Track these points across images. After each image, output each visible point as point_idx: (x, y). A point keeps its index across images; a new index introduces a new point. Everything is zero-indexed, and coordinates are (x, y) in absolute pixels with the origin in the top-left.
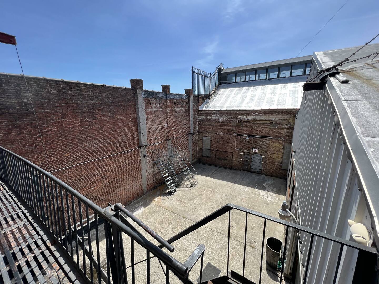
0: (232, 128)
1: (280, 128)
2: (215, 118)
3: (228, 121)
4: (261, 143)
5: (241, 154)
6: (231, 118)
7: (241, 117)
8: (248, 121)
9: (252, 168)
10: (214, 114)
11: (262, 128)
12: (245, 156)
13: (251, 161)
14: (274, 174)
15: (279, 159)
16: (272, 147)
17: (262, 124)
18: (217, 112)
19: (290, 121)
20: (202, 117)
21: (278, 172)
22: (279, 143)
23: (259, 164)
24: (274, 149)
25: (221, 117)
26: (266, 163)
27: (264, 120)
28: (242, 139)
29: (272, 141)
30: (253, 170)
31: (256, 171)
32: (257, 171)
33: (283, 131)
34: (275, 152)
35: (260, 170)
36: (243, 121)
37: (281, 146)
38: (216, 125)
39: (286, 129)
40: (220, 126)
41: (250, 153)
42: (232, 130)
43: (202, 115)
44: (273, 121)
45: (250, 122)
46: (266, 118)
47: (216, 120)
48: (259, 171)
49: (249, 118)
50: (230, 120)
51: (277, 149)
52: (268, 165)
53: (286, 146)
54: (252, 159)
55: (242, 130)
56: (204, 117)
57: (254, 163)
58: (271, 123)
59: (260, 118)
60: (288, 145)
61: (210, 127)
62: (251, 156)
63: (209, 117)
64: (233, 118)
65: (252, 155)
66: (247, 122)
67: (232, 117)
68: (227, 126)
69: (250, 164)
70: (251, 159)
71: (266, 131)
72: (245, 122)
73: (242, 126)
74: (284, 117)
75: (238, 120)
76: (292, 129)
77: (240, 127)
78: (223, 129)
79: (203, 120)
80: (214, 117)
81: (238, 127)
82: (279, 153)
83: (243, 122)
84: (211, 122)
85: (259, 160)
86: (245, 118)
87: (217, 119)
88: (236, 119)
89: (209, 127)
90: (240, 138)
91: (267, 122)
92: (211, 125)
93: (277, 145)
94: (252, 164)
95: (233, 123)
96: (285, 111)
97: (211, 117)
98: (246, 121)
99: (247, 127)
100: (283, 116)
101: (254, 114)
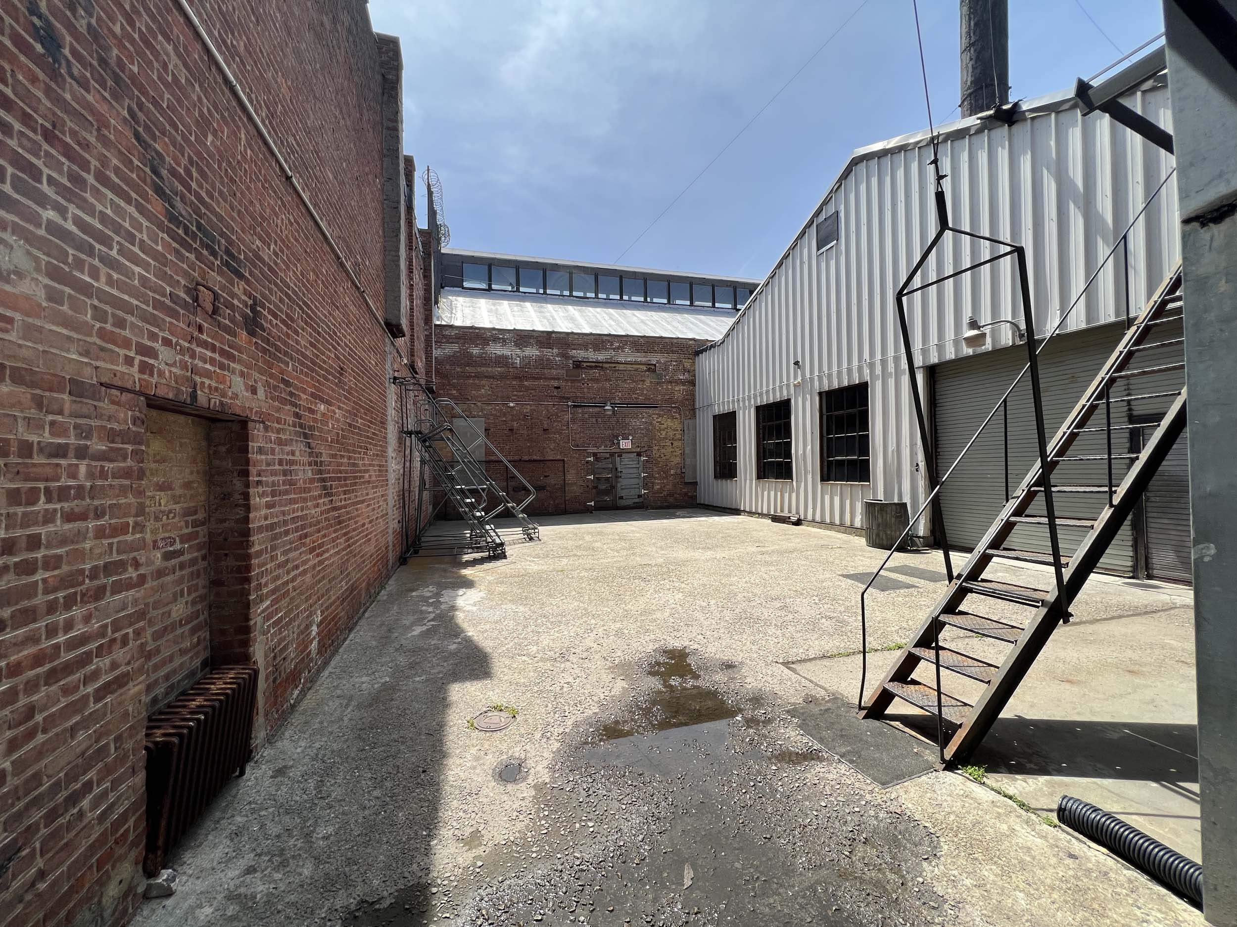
0: (556, 384)
1: (671, 382)
2: (499, 353)
3: (543, 363)
4: (635, 423)
5: (587, 462)
6: (552, 353)
7: (580, 354)
8: (597, 365)
9: (621, 498)
10: (495, 339)
11: (634, 382)
12: (599, 465)
13: (617, 477)
14: (671, 500)
15: (678, 460)
16: (660, 430)
17: (632, 373)
18: (507, 336)
19: (687, 365)
20: (449, 349)
21: (679, 491)
22: (673, 418)
23: (636, 481)
24: (664, 433)
25: (518, 352)
26: (651, 476)
27: (636, 363)
28: (586, 416)
29: (660, 416)
30: (623, 503)
31: (629, 502)
32: (634, 503)
33: (677, 388)
34: (669, 444)
35: (640, 496)
36: (585, 364)
37: (676, 424)
38: (502, 377)
39: (683, 383)
40: (515, 378)
41: (612, 455)
42: (556, 391)
43: (449, 340)
44: (655, 365)
45: (602, 367)
46: (640, 357)
47: (502, 361)
48: (637, 500)
49: (601, 357)
50: (548, 360)
51: (671, 434)
52: (655, 478)
53: (686, 422)
54: (619, 470)
55: (586, 390)
56: (455, 347)
57: (623, 482)
58: (651, 368)
59: (627, 356)
60: (690, 421)
61: (483, 382)
62: (613, 463)
63: (475, 351)
64: (557, 356)
65: (618, 459)
66: (596, 367)
67: (555, 351)
68: (541, 378)
69: (614, 487)
70: (616, 469)
71: (642, 389)
72: (591, 367)
73: (584, 379)
74: (675, 356)
75: (571, 362)
76: (693, 383)
77: (579, 381)
78: (527, 389)
79: (452, 360)
80: (496, 350)
81: (573, 381)
82: (676, 444)
83: (584, 368)
84: (484, 365)
85: (635, 471)
86: (592, 355)
87: (507, 357)
88: (565, 356)
89: (477, 382)
90: (583, 413)
91: (641, 367)
92: (486, 377)
93: (669, 423)
94: (619, 485)
95: (559, 371)
96: (675, 341)
97: (483, 349)
98: (593, 364)
99: (596, 380)
100: (673, 352)
101: (612, 345)
